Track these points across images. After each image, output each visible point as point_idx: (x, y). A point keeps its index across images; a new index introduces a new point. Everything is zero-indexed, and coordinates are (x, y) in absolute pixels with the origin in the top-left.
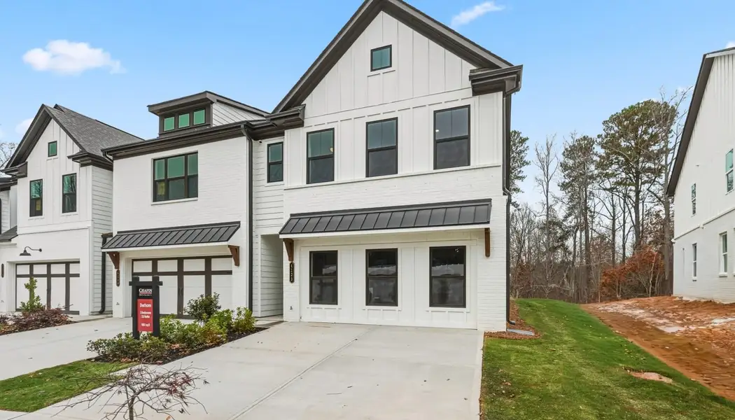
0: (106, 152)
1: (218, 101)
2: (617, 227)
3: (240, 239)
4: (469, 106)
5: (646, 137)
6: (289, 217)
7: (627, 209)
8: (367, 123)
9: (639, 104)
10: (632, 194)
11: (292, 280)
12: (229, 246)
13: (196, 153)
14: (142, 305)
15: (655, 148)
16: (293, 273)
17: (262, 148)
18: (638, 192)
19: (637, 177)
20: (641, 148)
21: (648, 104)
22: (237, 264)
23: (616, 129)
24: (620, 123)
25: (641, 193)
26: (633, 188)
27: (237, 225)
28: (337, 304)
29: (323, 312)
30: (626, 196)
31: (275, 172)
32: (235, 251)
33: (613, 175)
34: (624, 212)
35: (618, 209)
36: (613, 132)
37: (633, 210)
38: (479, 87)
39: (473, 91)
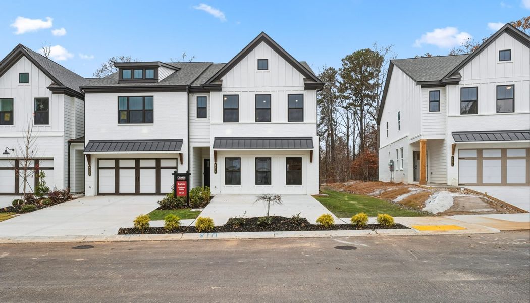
0: (81, 88)
3: (184, 150)
4: (303, 95)
6: (214, 139)
8: (256, 95)
11: (216, 172)
12: (180, 153)
13: (153, 96)
16: (216, 168)
17: (194, 98)
22: (182, 163)
27: (181, 141)
28: (240, 184)
29: (233, 189)
31: (202, 113)
32: (181, 155)
38: (308, 87)
39: (305, 88)
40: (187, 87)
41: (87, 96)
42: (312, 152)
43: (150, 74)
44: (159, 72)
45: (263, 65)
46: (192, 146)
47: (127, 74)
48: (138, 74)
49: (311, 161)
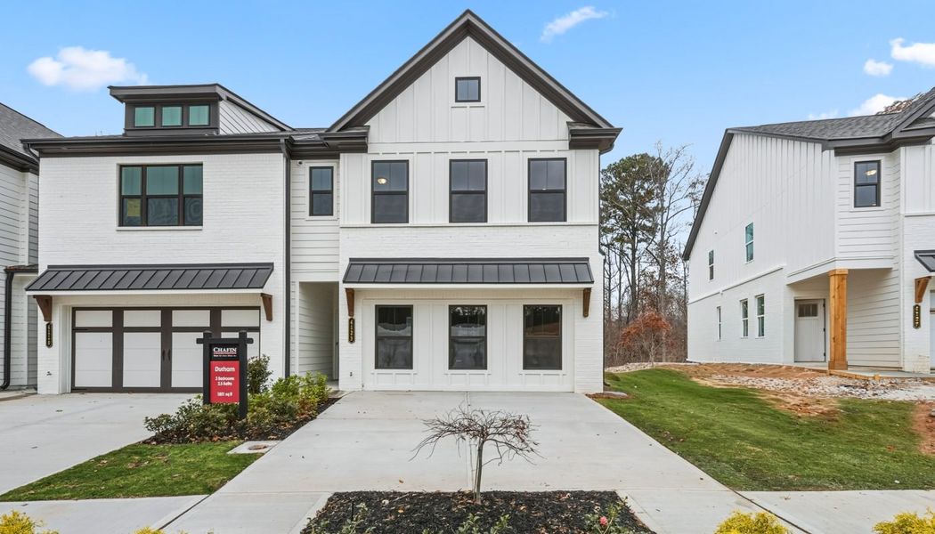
0: (28, 144)
1: (229, 99)
2: (612, 287)
3: (275, 286)
4: (565, 159)
5: (642, 193)
6: (348, 262)
7: (623, 266)
8: (451, 161)
9: (636, 156)
10: (629, 252)
11: (352, 339)
12: (262, 295)
13: (201, 165)
14: (217, 369)
15: (651, 205)
16: (353, 330)
17: (303, 170)
18: (634, 250)
19: (634, 234)
20: (638, 202)
21: (644, 156)
22: (270, 318)
23: (614, 179)
24: (618, 175)
25: (637, 252)
26: (630, 245)
27: (269, 267)
28: (411, 368)
29: (393, 379)
30: (622, 253)
31: (322, 202)
32: (267, 300)
33: (611, 230)
34: (620, 269)
35: (614, 268)
36: (610, 182)
37: (629, 269)
38: (577, 142)
39: (570, 144)
40: (282, 141)
41: (45, 164)
42: (587, 293)
43: (199, 115)
44: (221, 111)
45: (468, 90)
46: (297, 279)
47: (145, 116)
48: (172, 116)
49: (586, 313)
